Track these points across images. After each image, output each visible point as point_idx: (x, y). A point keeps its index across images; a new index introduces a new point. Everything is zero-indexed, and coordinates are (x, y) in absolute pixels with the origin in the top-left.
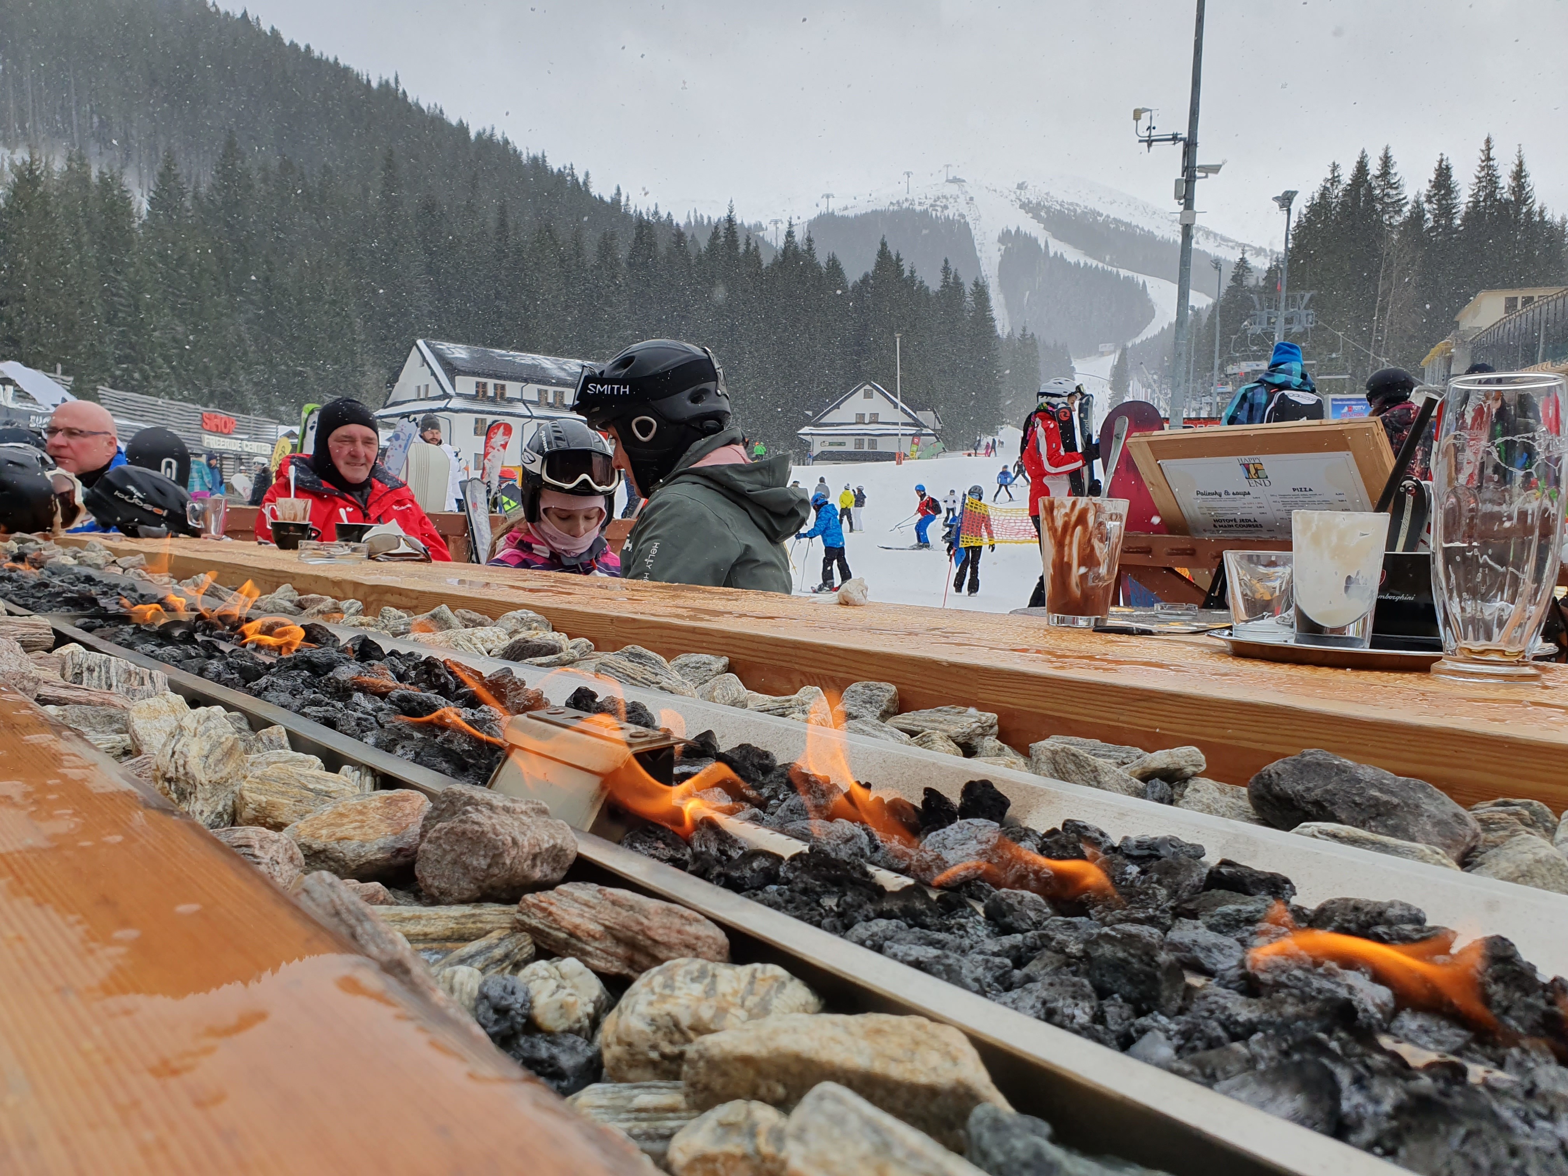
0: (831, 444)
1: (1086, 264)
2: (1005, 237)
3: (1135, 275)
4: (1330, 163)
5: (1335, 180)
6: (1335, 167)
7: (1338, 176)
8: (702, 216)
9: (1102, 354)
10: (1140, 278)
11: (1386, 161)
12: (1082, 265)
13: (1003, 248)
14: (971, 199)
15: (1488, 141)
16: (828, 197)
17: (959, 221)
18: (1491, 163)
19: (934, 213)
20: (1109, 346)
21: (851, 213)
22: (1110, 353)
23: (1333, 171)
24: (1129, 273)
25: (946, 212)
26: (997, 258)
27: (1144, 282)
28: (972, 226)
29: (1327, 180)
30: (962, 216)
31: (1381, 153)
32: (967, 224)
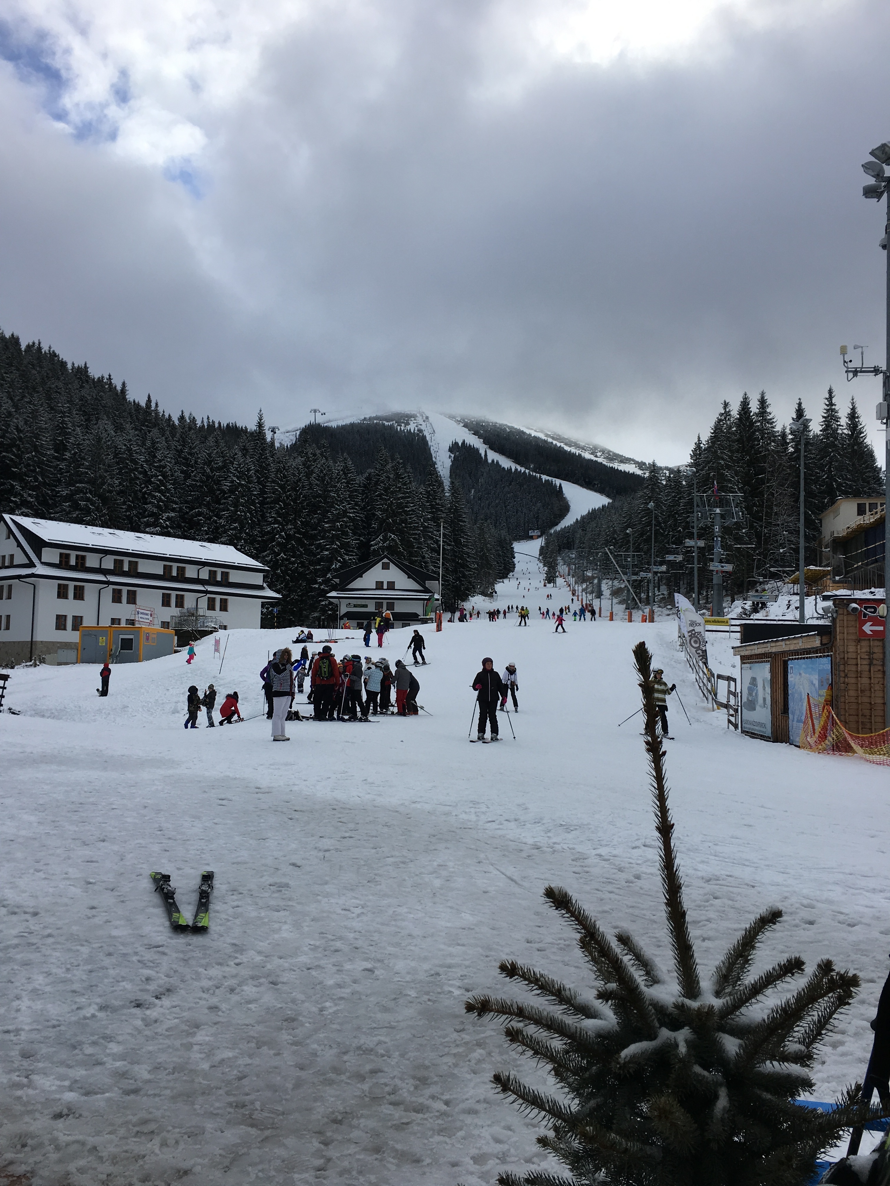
0: (355, 606)
1: (516, 469)
2: (454, 448)
3: (554, 479)
4: (723, 402)
5: (727, 414)
6: (726, 405)
7: (729, 411)
8: (213, 422)
9: (532, 538)
10: (557, 482)
11: (763, 402)
12: (513, 470)
13: (453, 456)
14: (427, 418)
15: (830, 392)
16: (315, 411)
17: (418, 435)
18: (834, 407)
19: (399, 428)
20: (537, 533)
21: (334, 424)
22: (539, 537)
23: (725, 408)
24: (550, 478)
25: (408, 427)
26: (448, 463)
27: (560, 485)
28: (428, 438)
29: (721, 415)
30: (420, 431)
31: (759, 397)
32: (424, 437)
